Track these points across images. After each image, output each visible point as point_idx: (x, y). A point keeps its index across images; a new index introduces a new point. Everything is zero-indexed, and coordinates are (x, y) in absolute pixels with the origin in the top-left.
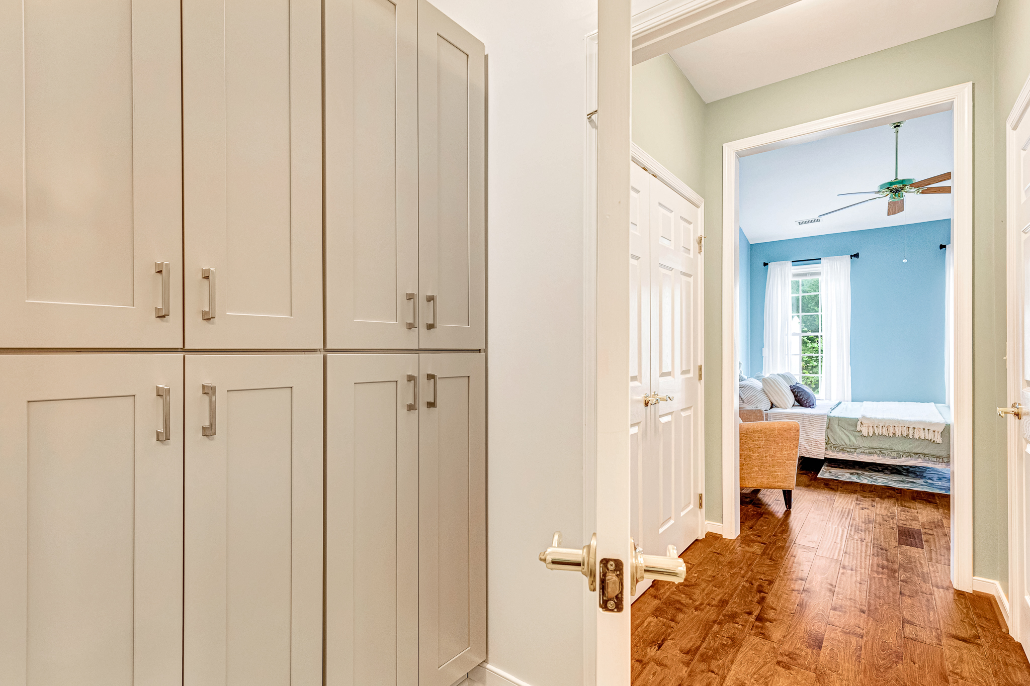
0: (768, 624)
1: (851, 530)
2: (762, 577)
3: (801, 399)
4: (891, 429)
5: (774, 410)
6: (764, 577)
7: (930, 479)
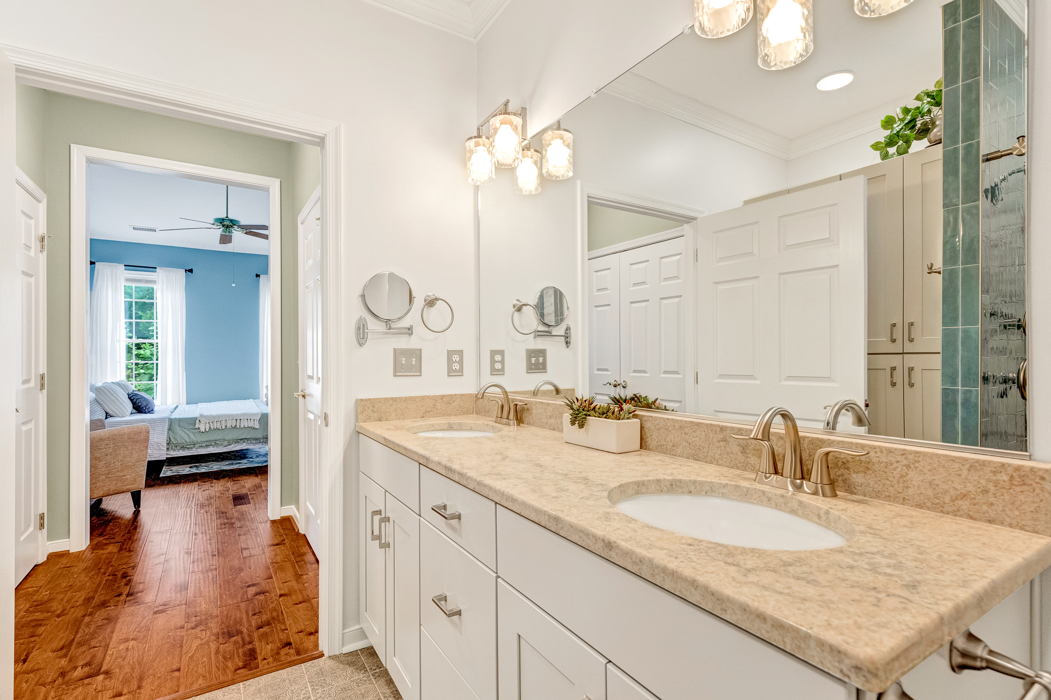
0: (139, 594)
1: (197, 508)
2: (124, 567)
3: (139, 406)
4: (223, 422)
5: (110, 420)
6: (126, 566)
7: (251, 458)
